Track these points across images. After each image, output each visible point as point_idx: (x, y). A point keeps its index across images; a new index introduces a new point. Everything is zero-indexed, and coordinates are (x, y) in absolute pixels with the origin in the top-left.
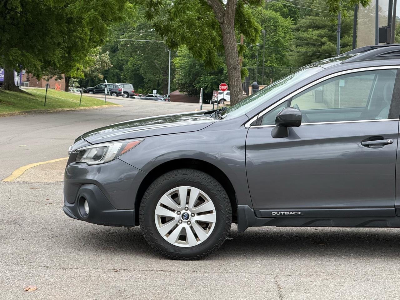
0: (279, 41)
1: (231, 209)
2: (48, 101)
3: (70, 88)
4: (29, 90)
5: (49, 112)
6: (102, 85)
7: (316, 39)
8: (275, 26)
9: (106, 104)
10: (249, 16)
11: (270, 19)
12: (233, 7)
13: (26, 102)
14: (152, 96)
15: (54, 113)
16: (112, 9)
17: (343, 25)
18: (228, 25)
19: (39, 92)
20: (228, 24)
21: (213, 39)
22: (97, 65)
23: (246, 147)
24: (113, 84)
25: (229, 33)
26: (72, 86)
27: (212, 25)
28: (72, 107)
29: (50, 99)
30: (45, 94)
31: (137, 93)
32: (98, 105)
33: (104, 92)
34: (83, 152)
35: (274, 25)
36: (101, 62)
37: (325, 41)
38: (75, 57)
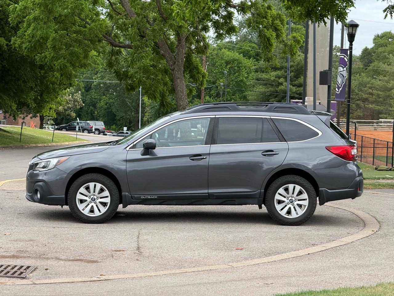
0: (243, 81)
1: (118, 195)
2: (23, 138)
3: (46, 126)
4: (6, 128)
5: (23, 147)
6: (74, 122)
7: (274, 80)
8: (239, 67)
9: (77, 140)
10: (197, 63)
11: (234, 60)
12: (183, 56)
13: (3, 138)
14: (123, 133)
15: (28, 148)
16: (78, 57)
17: (299, 67)
18: (178, 72)
19: (15, 129)
20: (178, 70)
21: (165, 84)
22: (70, 104)
23: (126, 161)
24: (85, 122)
25: (179, 78)
26: (48, 124)
27: (166, 72)
28: (45, 143)
29: (25, 136)
30: (20, 132)
31: (110, 130)
32: (70, 142)
33: (76, 130)
34: (37, 164)
35: (237, 66)
36: (73, 101)
37: (282, 81)
38: (47, 98)
